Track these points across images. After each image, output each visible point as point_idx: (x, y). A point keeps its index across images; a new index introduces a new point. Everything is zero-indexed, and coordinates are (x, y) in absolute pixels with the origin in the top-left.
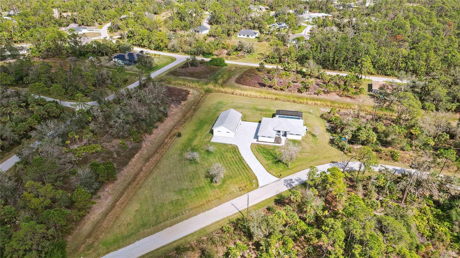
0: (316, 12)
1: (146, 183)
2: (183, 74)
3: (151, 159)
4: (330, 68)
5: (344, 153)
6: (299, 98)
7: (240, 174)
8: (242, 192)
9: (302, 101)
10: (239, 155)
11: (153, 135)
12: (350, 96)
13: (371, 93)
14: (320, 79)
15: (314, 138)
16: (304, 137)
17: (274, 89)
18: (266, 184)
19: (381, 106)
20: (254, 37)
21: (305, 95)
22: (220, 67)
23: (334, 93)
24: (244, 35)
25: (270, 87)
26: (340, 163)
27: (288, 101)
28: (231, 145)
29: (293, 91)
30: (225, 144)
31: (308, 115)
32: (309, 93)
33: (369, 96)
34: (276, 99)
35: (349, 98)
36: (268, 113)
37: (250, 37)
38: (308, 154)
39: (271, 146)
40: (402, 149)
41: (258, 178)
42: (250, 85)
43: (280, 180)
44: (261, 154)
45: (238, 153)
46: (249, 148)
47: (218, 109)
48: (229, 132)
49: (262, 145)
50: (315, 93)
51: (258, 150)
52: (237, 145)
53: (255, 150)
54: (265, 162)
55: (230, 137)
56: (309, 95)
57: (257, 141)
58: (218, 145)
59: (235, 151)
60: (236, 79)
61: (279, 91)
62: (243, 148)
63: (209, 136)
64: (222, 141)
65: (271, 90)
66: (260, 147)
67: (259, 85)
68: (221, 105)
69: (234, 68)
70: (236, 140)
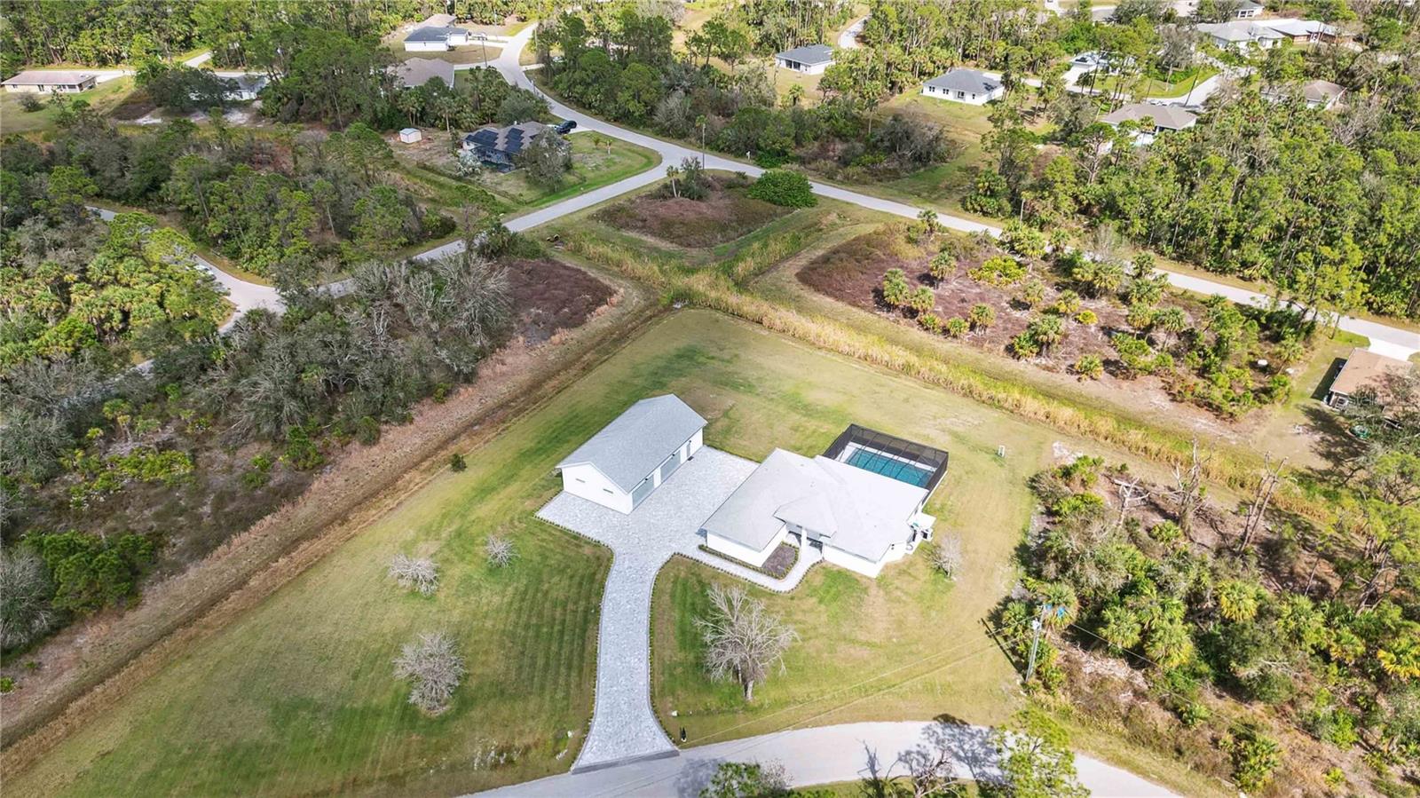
0: (1293, 15)
1: (220, 642)
2: (640, 224)
3: (306, 544)
4: (1207, 260)
5: (1022, 684)
6: (997, 377)
7: (542, 687)
8: (496, 774)
9: (1002, 396)
10: (594, 601)
11: (375, 449)
12: (1218, 403)
13: (1324, 405)
15: (935, 582)
16: (896, 565)
17: (921, 323)
18: (608, 758)
19: (1341, 474)
20: (982, 99)
21: (1026, 368)
22: (779, 210)
23: (1155, 382)
24: (946, 91)
25: (911, 313)
26: (974, 728)
28: (597, 544)
29: (986, 345)
30: (577, 537)
31: (983, 462)
32: (1051, 363)
33: (1306, 420)
34: (906, 369)
35: (1210, 414)
37: (968, 99)
38: (866, 653)
39: (736, 583)
40: (1310, 728)
41: (597, 724)
42: (838, 294)
43: (673, 754)
44: (675, 613)
45: (596, 586)
46: (654, 573)
47: (662, 379)
48: (612, 492)
49: (708, 569)
50: (1072, 366)
51: (678, 591)
52: (618, 551)
53: (669, 586)
54: (668, 653)
55: (613, 510)
56: (1044, 372)
57: (700, 546)
58: (552, 535)
59: (594, 574)
60: (806, 264)
61: (933, 337)
62: (630, 568)
63: (548, 490)
64: (578, 520)
65: (908, 328)
66: (692, 580)
67: (875, 301)
68: (684, 364)
69: (835, 218)
70: (628, 525)
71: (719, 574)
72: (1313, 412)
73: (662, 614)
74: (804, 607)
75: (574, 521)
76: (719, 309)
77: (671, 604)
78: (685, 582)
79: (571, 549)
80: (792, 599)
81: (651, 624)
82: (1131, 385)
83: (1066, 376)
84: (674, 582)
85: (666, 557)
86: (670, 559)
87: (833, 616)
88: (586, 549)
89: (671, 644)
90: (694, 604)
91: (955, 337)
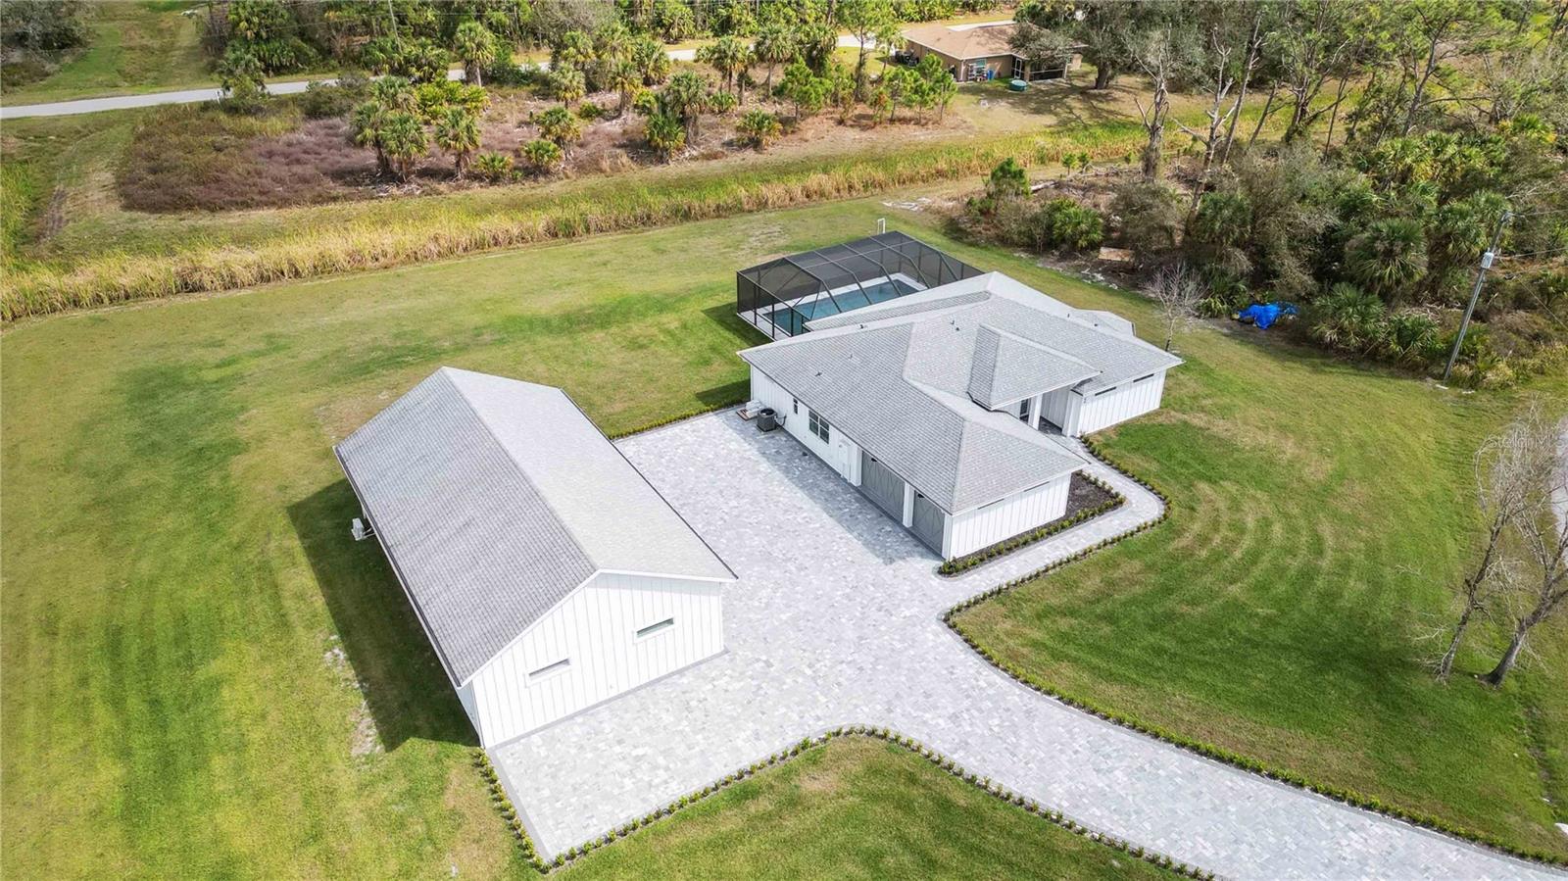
6: (682, 188)
14: (647, 82)
19: (1070, 119)
23: (818, 124)
25: (437, 175)
32: (703, 149)
36: (671, 321)
44: (1180, 696)
45: (1002, 815)
46: (998, 680)
47: (198, 443)
48: (670, 622)
49: (1033, 586)
50: (730, 144)
51: (1095, 661)
52: (866, 717)
53: (1066, 669)
54: (1334, 760)
55: (681, 672)
56: (713, 163)
57: (942, 572)
58: (688, 852)
59: (945, 806)
60: (113, 193)
61: (518, 187)
62: (954, 718)
63: (442, 790)
64: (661, 760)
65: (464, 192)
66: (1064, 624)
67: (348, 184)
68: (192, 399)
69: (23, 143)
70: (769, 664)
71: (1062, 573)
72: (964, 90)
73: (1178, 721)
74: (1222, 505)
75: (661, 772)
76: (54, 310)
77: (1141, 691)
78: (1064, 637)
79: (791, 825)
80: (1193, 509)
81: (1207, 754)
82: (809, 135)
83: (740, 155)
84: (1057, 656)
85: (949, 638)
86: (960, 633)
87: (1259, 484)
88: (811, 785)
89: (1301, 745)
90: (1159, 651)
91: (547, 173)
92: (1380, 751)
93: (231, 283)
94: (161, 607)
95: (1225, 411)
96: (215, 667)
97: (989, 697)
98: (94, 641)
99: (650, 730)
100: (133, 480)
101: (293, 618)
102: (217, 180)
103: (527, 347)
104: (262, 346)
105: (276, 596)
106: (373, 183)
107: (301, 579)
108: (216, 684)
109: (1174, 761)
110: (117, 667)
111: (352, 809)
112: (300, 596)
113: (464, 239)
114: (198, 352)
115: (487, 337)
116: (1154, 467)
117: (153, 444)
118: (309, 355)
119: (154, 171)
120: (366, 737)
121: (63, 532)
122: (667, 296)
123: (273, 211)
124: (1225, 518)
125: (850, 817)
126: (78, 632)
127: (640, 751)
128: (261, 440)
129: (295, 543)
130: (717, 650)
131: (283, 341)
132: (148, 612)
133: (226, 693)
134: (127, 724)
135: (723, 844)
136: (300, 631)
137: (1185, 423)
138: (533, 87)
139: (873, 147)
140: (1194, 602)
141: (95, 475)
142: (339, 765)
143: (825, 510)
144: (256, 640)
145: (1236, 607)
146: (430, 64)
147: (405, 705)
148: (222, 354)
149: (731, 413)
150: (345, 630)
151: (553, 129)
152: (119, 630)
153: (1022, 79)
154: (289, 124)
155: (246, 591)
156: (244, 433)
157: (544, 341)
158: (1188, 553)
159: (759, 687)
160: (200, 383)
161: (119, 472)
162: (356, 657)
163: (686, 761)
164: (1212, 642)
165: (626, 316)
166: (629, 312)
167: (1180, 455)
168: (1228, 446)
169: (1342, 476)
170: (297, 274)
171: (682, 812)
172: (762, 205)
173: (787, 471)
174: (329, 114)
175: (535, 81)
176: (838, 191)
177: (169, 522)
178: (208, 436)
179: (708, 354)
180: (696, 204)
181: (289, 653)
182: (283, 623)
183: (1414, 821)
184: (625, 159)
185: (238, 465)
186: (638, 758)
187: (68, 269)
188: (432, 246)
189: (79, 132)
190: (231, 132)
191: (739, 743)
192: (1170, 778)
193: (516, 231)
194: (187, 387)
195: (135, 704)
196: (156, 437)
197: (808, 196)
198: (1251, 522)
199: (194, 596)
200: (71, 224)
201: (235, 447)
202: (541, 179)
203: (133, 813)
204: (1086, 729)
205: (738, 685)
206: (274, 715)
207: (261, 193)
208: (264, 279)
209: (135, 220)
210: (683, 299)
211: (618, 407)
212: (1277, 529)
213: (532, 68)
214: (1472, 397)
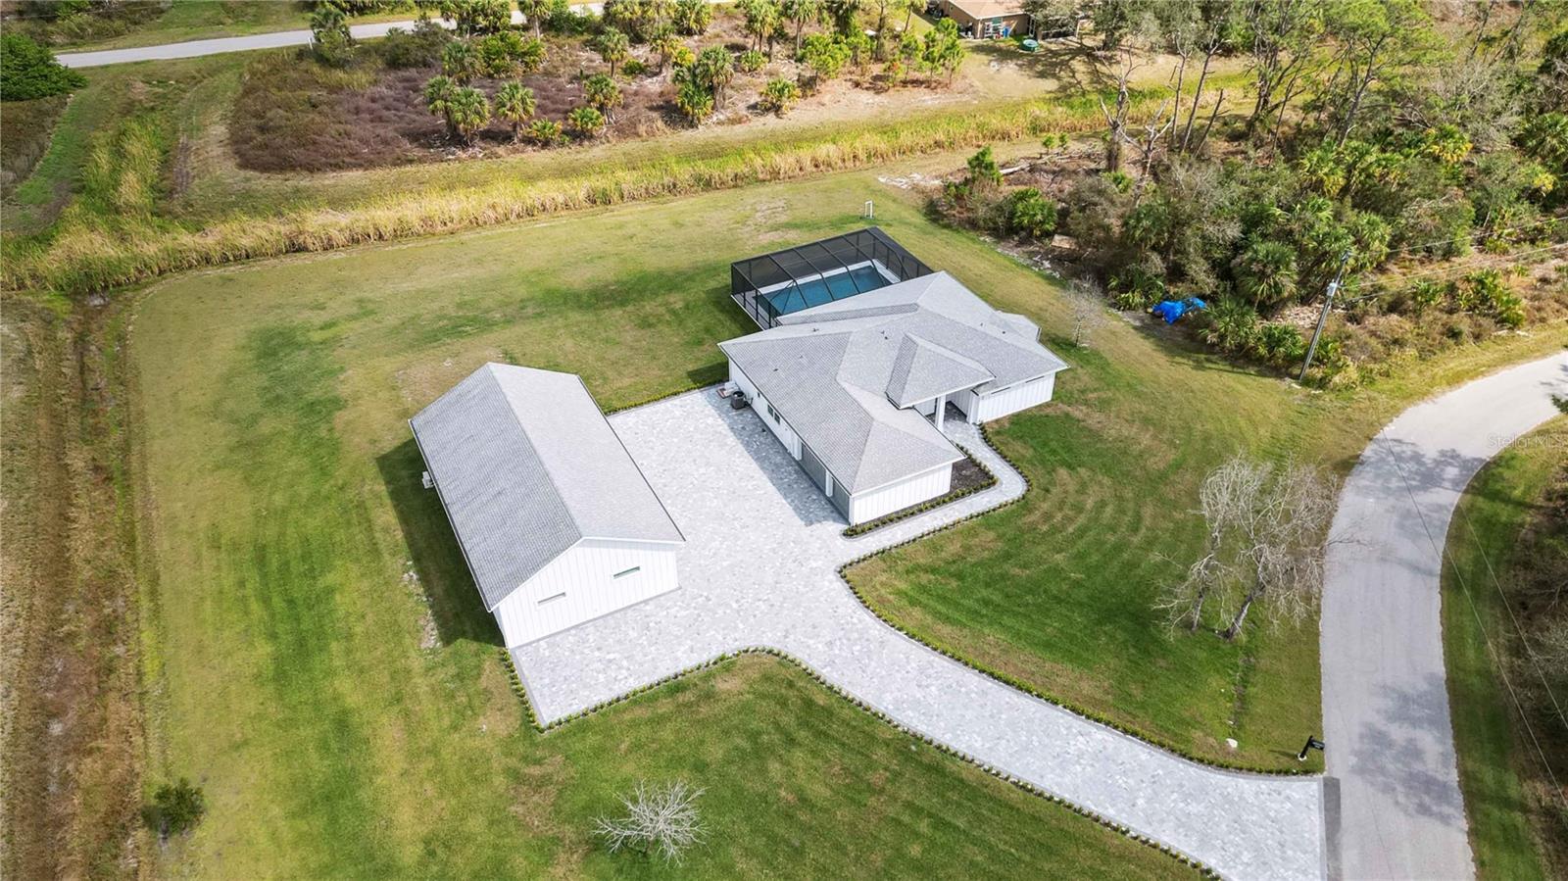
5: (1307, 382)
6: (707, 155)
12: (920, 76)
14: (689, 32)
17: (529, 141)
19: (1070, 85)
21: (719, 130)
22: (47, 104)
25: (498, 136)
27: (673, 189)
28: (725, 663)
29: (642, 129)
30: (675, 686)
32: (729, 114)
33: (988, 58)
34: (600, 199)
35: (922, 89)
36: (677, 300)
39: (972, 532)
43: (1332, 789)
44: (993, 635)
45: (846, 713)
46: (867, 618)
47: (310, 398)
48: (638, 568)
49: (910, 548)
50: (754, 107)
51: (939, 607)
52: (769, 641)
53: (917, 612)
54: (1086, 687)
55: (646, 602)
56: (737, 127)
57: (846, 534)
58: (634, 724)
59: (809, 703)
60: (229, 149)
61: (565, 151)
62: (830, 644)
63: (479, 675)
64: (625, 663)
65: (519, 156)
66: (924, 578)
67: (422, 146)
68: (302, 357)
69: (148, 89)
70: (708, 599)
71: (932, 541)
72: (978, 49)
73: (984, 654)
74: (1072, 488)
75: (624, 671)
76: (190, 267)
77: (966, 631)
78: (923, 589)
79: (704, 710)
80: (1047, 491)
81: (999, 678)
82: (826, 98)
83: (762, 119)
84: (913, 602)
85: (840, 586)
86: (848, 582)
87: (1107, 470)
88: (725, 685)
89: (1066, 674)
90: (987, 603)
91: (591, 137)
92: (1121, 681)
93: (329, 246)
94: (290, 530)
95: (1104, 405)
96: (331, 579)
97: (857, 630)
98: (248, 554)
99: (619, 642)
100: (266, 427)
101: (382, 546)
102: (315, 143)
103: (560, 322)
104: (355, 310)
105: (370, 529)
106: (443, 145)
107: (386, 516)
108: (330, 591)
109: (973, 680)
110: (264, 576)
111: (422, 685)
112: (386, 530)
113: (517, 208)
114: (307, 313)
115: (530, 311)
116: (1029, 453)
117: (278, 397)
118: (391, 321)
119: (262, 129)
120: (431, 638)
121: (218, 468)
122: (679, 273)
123: (360, 172)
124: (1071, 500)
125: (746, 709)
126: (235, 547)
127: (611, 656)
128: (356, 397)
129: (382, 488)
130: (674, 586)
131: (370, 306)
132: (282, 534)
133: (338, 597)
134: (273, 616)
135: (659, 721)
136: (387, 557)
137: (1067, 415)
138: (586, 37)
139: (883, 113)
140: (1025, 566)
141: (237, 421)
142: (413, 654)
143: (771, 480)
144: (358, 560)
145: (1056, 571)
146: (494, 14)
147: (457, 615)
148: (324, 317)
149: (713, 390)
150: (417, 559)
151: (597, 97)
152: (264, 547)
153: (1035, 39)
154: (372, 76)
155: (349, 523)
156: (344, 391)
157: (575, 316)
158: (1033, 528)
159: (699, 615)
160: (309, 343)
161: (255, 419)
162: (425, 578)
163: (641, 665)
164: (1029, 598)
165: (641, 293)
166: (645, 290)
167: (1053, 444)
168: (1095, 435)
169: (1178, 466)
170: (381, 237)
171: (636, 699)
172: (775, 175)
173: (747, 445)
174: (407, 65)
175: (588, 30)
176: (844, 161)
177: (293, 464)
178: (316, 393)
179: (702, 335)
180: (716, 173)
181: (380, 572)
182: (374, 551)
183: (1125, 731)
184: (660, 123)
185: (341, 418)
186: (610, 661)
187: (199, 228)
188: (491, 213)
189: (194, 78)
190: (325, 86)
191: (679, 654)
192: (967, 694)
193: (560, 199)
194: (299, 346)
195: (278, 602)
196: (279, 391)
197: (816, 166)
198: (1090, 504)
199: (313, 523)
200: (197, 181)
201: (337, 403)
202: (586, 143)
203: (281, 677)
204: (918, 655)
205: (684, 613)
206: (370, 618)
207: (351, 155)
208: (355, 241)
209: (248, 180)
210: (690, 279)
211: (626, 382)
212: (1109, 510)
213: (587, 14)
214: (1318, 397)
